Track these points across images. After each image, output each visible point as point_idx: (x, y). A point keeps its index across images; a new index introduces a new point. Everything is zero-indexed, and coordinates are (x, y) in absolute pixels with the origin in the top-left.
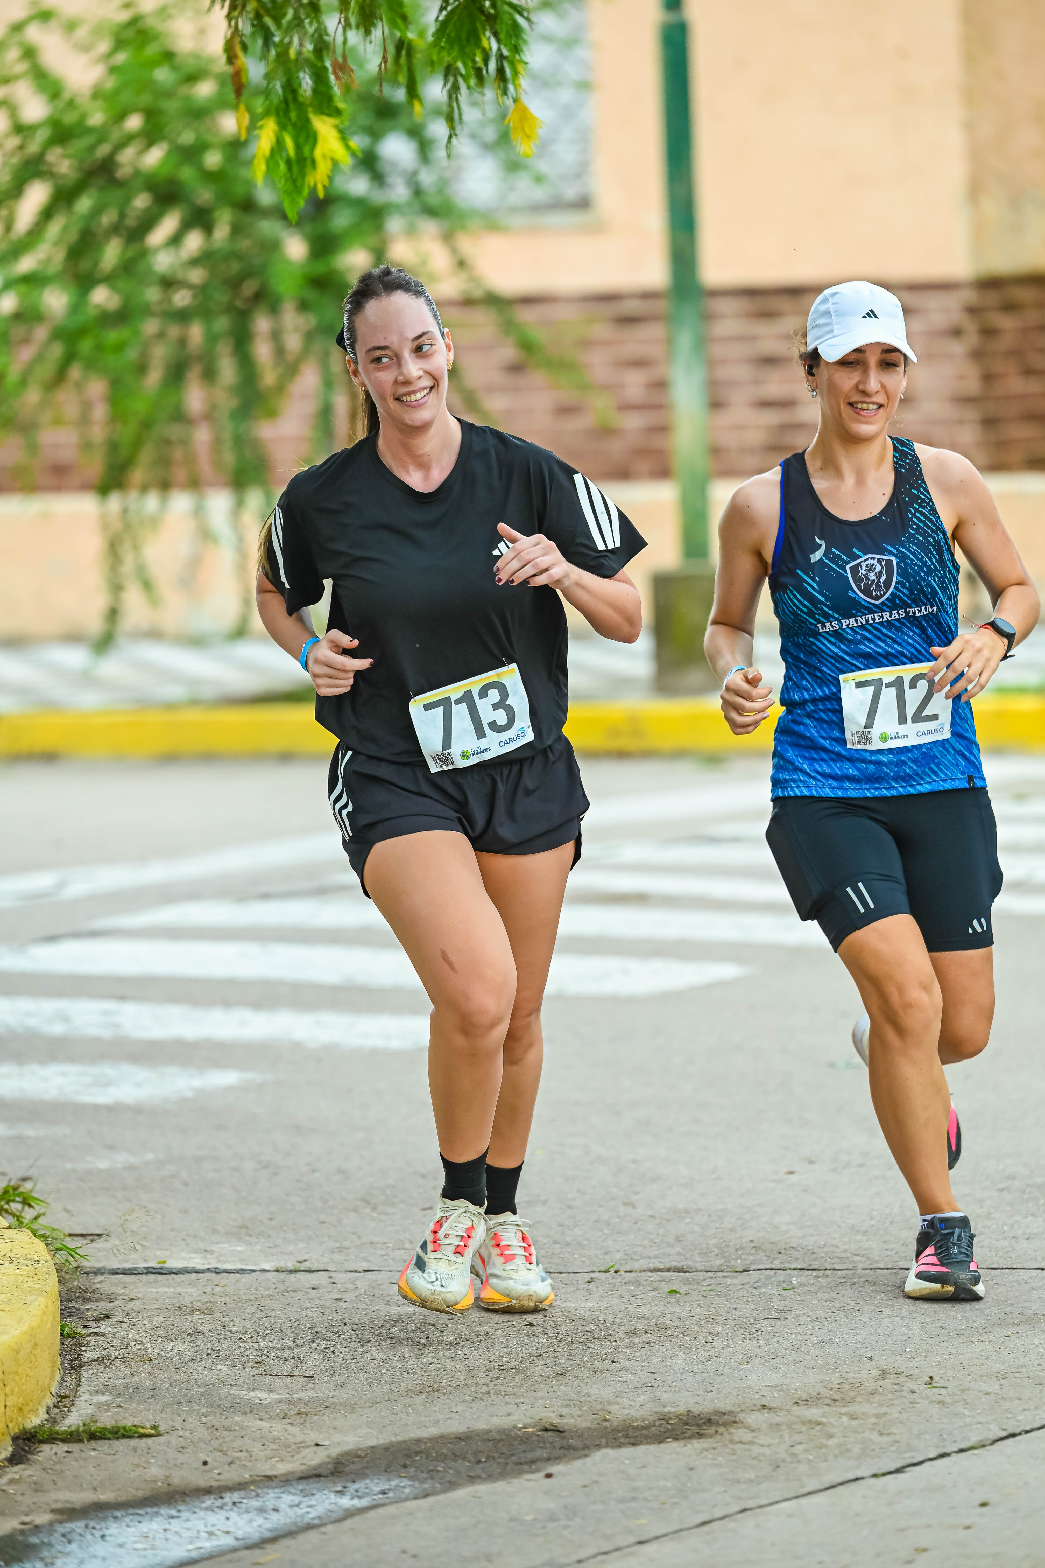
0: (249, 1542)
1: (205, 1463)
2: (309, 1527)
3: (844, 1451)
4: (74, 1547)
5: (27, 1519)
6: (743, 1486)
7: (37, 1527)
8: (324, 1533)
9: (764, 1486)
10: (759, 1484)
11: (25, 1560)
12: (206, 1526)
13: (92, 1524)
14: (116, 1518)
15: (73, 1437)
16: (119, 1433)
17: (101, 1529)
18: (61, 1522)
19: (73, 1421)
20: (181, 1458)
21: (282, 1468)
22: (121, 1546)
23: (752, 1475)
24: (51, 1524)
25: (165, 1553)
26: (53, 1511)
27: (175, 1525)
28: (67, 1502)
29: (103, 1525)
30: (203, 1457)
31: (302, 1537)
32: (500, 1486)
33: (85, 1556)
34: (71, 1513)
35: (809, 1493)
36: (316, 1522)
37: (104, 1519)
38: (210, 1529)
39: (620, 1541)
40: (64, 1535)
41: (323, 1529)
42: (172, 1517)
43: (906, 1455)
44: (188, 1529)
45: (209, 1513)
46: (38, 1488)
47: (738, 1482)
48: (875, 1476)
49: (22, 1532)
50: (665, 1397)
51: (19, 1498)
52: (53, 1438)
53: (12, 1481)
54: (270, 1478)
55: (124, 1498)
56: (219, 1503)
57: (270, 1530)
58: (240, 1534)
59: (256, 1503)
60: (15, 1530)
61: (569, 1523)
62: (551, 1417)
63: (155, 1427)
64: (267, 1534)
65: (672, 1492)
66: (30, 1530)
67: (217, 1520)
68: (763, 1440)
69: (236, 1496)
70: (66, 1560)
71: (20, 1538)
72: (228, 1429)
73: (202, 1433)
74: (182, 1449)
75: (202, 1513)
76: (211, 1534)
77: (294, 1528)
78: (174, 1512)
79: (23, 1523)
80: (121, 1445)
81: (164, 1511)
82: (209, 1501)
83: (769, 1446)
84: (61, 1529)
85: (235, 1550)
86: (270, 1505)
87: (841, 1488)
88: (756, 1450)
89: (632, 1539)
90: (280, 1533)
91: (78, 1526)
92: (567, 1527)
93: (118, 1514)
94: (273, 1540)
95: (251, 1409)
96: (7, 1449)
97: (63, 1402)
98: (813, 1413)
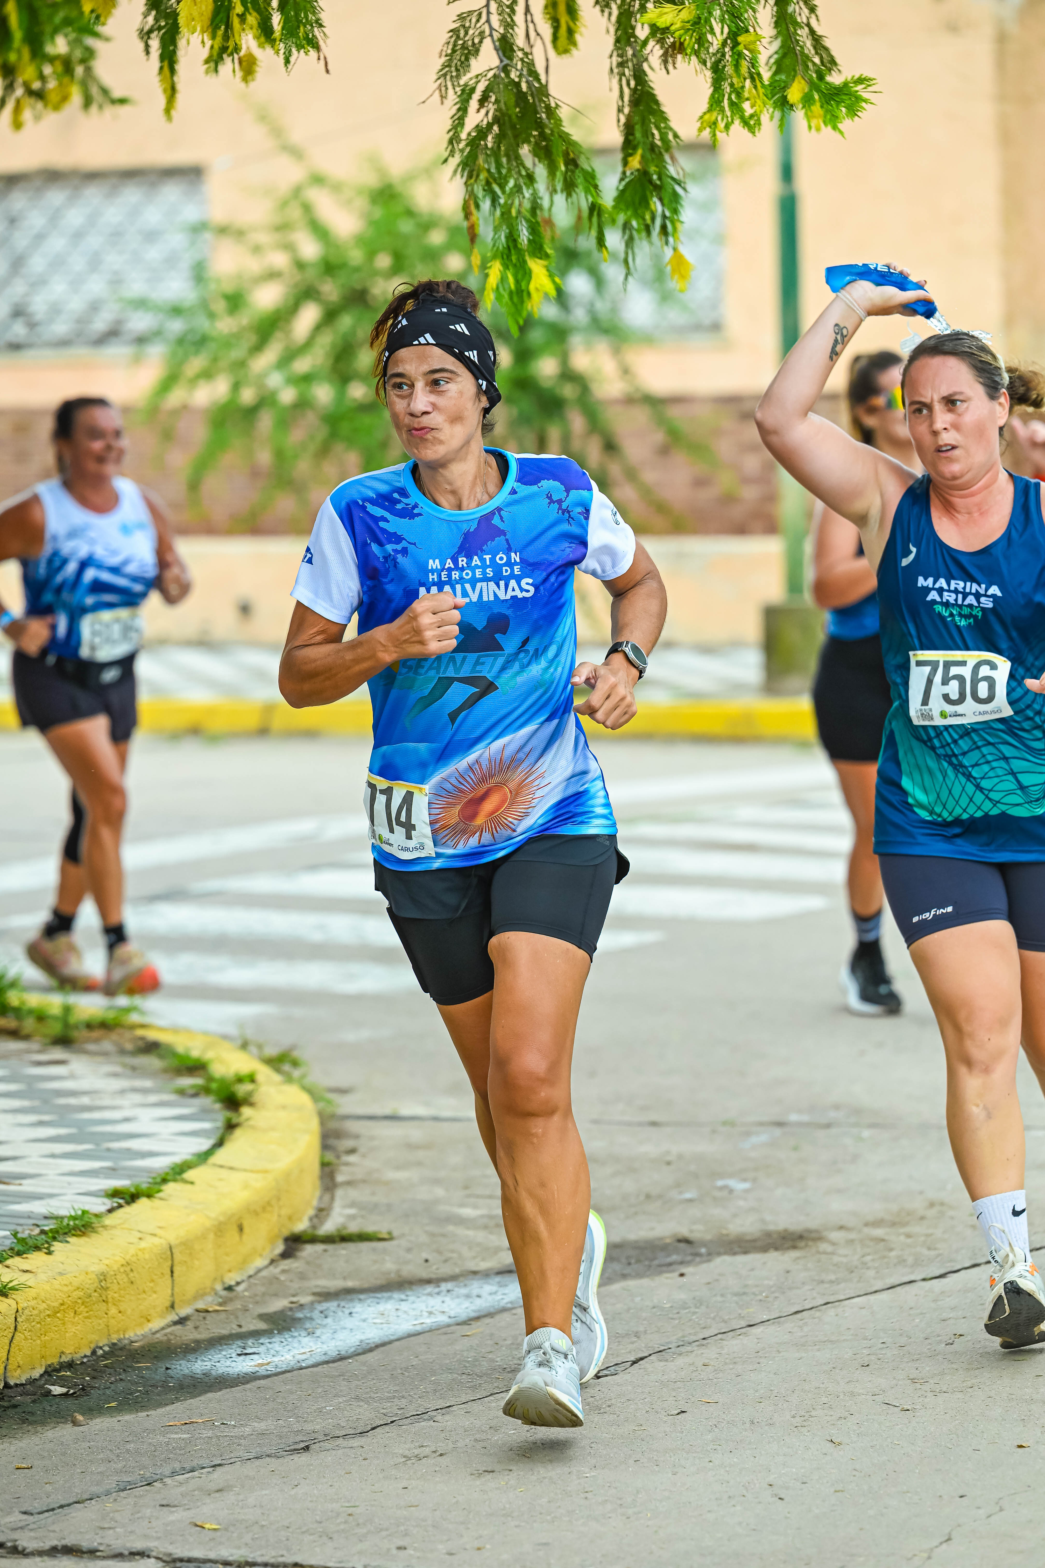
0: (459, 1320)
1: (427, 1261)
2: (504, 1310)
3: (901, 1261)
4: (329, 1321)
5: (294, 1299)
6: (826, 1286)
7: (301, 1305)
8: (515, 1314)
9: (842, 1285)
10: (838, 1284)
11: (293, 1329)
12: (427, 1307)
13: (343, 1304)
14: (360, 1300)
15: (329, 1240)
16: (362, 1237)
17: (349, 1308)
18: (320, 1302)
19: (328, 1227)
20: (409, 1256)
21: (483, 1265)
22: (364, 1320)
23: (832, 1277)
24: (312, 1303)
25: (397, 1327)
26: (314, 1294)
27: (404, 1306)
28: (324, 1287)
29: (351, 1305)
30: (425, 1255)
31: (498, 1317)
32: (645, 1282)
33: (337, 1327)
34: (327, 1296)
35: (876, 1292)
36: (509, 1306)
37: (352, 1300)
38: (429, 1309)
39: (735, 1324)
40: (321, 1312)
41: (514, 1311)
42: (402, 1300)
43: (949, 1264)
44: (414, 1309)
45: (430, 1298)
46: (302, 1276)
47: (822, 1282)
48: (924, 1280)
49: (291, 1309)
50: (768, 1217)
51: (288, 1283)
52: (314, 1240)
53: (284, 1271)
54: (475, 1273)
55: (366, 1285)
56: (437, 1290)
57: (474, 1311)
58: (452, 1314)
59: (464, 1291)
60: (285, 1307)
61: (697, 1310)
62: (684, 1231)
63: (390, 1233)
64: (473, 1315)
65: (773, 1289)
66: (296, 1308)
67: (435, 1303)
68: (842, 1251)
69: (450, 1285)
70: (324, 1331)
71: (289, 1313)
72: (444, 1235)
73: (424, 1238)
74: (409, 1250)
75: (424, 1298)
76: (430, 1313)
77: (492, 1310)
78: (403, 1297)
79: (292, 1303)
80: (364, 1246)
81: (396, 1295)
82: (429, 1289)
83: (846, 1256)
84: (320, 1307)
85: (449, 1326)
86: (475, 1292)
87: (899, 1288)
88: (836, 1259)
89: (743, 1323)
90: (482, 1314)
91: (332, 1305)
92: (695, 1313)
93: (362, 1297)
94: (477, 1318)
95: (461, 1221)
96: (280, 1248)
97: (322, 1213)
98: (879, 1232)
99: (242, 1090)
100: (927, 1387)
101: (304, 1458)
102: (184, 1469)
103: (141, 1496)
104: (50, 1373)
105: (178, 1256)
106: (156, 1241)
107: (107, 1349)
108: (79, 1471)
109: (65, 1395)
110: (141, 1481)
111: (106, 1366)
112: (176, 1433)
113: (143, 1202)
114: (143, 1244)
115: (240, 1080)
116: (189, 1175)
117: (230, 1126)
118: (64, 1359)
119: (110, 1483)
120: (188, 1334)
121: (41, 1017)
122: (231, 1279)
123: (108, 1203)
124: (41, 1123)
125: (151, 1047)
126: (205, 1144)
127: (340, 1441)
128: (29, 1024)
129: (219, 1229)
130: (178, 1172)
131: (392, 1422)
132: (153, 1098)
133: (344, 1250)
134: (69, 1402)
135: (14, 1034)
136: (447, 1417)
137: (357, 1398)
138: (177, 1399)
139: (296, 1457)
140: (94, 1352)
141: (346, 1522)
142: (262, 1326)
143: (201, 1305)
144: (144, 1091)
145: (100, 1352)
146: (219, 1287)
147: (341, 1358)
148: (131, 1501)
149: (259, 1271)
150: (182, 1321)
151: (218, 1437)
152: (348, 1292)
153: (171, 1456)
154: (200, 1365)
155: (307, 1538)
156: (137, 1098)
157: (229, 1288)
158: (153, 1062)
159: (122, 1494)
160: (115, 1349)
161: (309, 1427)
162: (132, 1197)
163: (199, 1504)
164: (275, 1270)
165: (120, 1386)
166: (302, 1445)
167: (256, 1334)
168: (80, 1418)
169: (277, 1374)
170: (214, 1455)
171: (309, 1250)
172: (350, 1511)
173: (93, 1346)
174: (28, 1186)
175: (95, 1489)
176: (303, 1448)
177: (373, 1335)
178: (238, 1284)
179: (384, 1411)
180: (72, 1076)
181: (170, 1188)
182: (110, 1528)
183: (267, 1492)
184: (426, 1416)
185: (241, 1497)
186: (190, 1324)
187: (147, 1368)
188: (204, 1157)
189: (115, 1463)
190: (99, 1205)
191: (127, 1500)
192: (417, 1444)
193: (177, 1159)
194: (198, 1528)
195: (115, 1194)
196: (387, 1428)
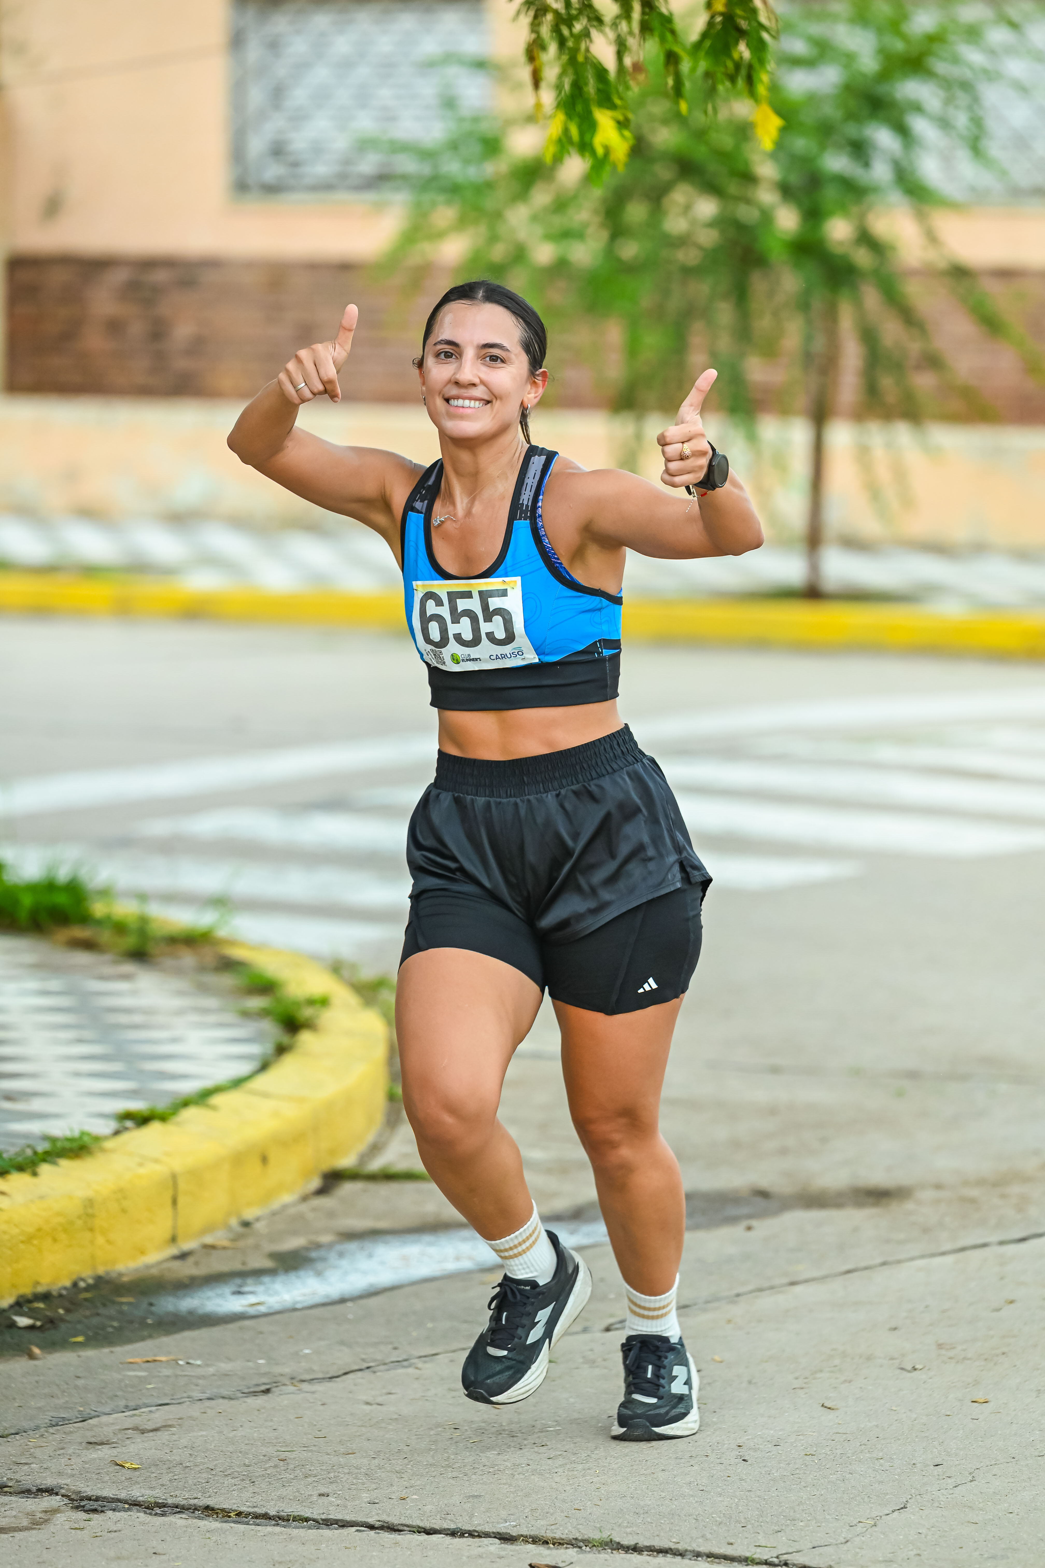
3: (984, 1222)
4: (344, 1262)
5: (314, 1238)
6: (891, 1245)
7: (320, 1245)
9: (907, 1246)
10: (904, 1244)
11: (301, 1269)
13: (364, 1245)
14: (385, 1241)
15: (372, 1178)
16: (410, 1177)
17: (370, 1250)
18: (340, 1242)
22: (382, 1263)
23: (903, 1237)
24: (332, 1243)
26: (338, 1234)
27: (431, 1250)
28: (351, 1227)
33: (350, 1269)
34: (351, 1236)
35: (943, 1253)
37: (376, 1242)
39: (777, 1281)
40: (339, 1253)
42: (431, 1244)
45: (462, 1242)
46: (331, 1214)
47: (889, 1241)
48: (1001, 1243)
49: (306, 1248)
50: (863, 1172)
51: (313, 1221)
52: (357, 1177)
53: (314, 1210)
55: (397, 1227)
60: (302, 1246)
61: (741, 1265)
62: (764, 1182)
65: (833, 1247)
66: (313, 1247)
68: (925, 1211)
71: (303, 1252)
76: (457, 1258)
78: (433, 1240)
79: (310, 1242)
83: (926, 1215)
84: (339, 1247)
85: (471, 1272)
87: (970, 1251)
88: (915, 1219)
89: (785, 1280)
91: (353, 1246)
92: (739, 1268)
93: (388, 1238)
96: (316, 1183)
97: (375, 1148)
98: (974, 1192)
99: (307, 1012)
100: (951, 1353)
101: (261, 1400)
102: (127, 1407)
103: (71, 1432)
104: (21, 1305)
105: (182, 1185)
106: (158, 1168)
107: (91, 1281)
108: (17, 1405)
109: (31, 1328)
110: (77, 1418)
111: (86, 1300)
112: (134, 1370)
113: (155, 1127)
114: (142, 1171)
115: (311, 1002)
116: (217, 1100)
117: (281, 1050)
118: (40, 1289)
119: (44, 1419)
120: (186, 1269)
121: (120, 928)
122: (249, 1214)
123: (113, 1125)
124: (80, 1041)
125: (228, 965)
126: (243, 1068)
127: (305, 1386)
128: (105, 936)
129: (238, 1159)
130: (203, 1097)
131: (368, 1368)
132: (212, 1018)
133: (385, 1190)
134: (32, 1335)
135: (88, 945)
136: (428, 1365)
137: (342, 1343)
138: (150, 1337)
139: (251, 1400)
140: (75, 1285)
141: (276, 1466)
142: (268, 1264)
143: (209, 1240)
144: (205, 1011)
145: (82, 1284)
146: (234, 1222)
147: (342, 1301)
148: (58, 1437)
149: (285, 1207)
150: (183, 1256)
151: (177, 1376)
152: (374, 1234)
153: (119, 1393)
154: (189, 1303)
155: (229, 1481)
156: (194, 1018)
157: (246, 1224)
158: (227, 980)
159: (51, 1430)
160: (100, 1282)
161: (278, 1370)
162: (142, 1120)
163: (128, 1442)
164: (304, 1208)
165: (95, 1321)
166: (263, 1388)
167: (258, 1273)
168: (36, 1351)
169: (266, 1315)
170: (165, 1395)
171: (348, 1188)
172: (283, 1456)
173: (74, 1277)
174: (36, 1105)
175: (26, 1424)
176: (263, 1391)
177: (384, 1277)
178: (258, 1219)
179: (364, 1356)
180: (134, 993)
181: (190, 1113)
182: (26, 1464)
183: (204, 1433)
184: (405, 1363)
185: (175, 1437)
186: (191, 1260)
187: (129, 1304)
188: (237, 1083)
189: (58, 1398)
190: (105, 1127)
191: (55, 1436)
192: (384, 1391)
193: (208, 1084)
194: (118, 1467)
195: (127, 1116)
196: (360, 1374)
